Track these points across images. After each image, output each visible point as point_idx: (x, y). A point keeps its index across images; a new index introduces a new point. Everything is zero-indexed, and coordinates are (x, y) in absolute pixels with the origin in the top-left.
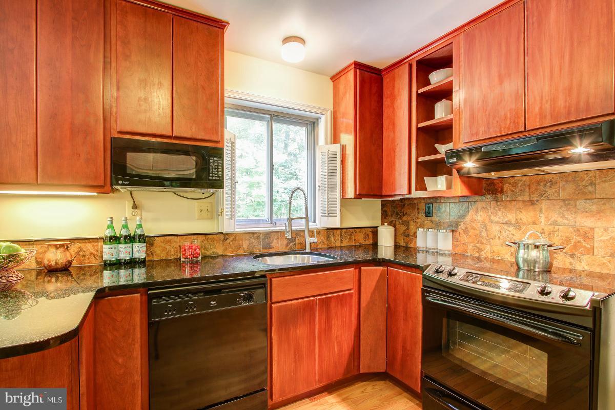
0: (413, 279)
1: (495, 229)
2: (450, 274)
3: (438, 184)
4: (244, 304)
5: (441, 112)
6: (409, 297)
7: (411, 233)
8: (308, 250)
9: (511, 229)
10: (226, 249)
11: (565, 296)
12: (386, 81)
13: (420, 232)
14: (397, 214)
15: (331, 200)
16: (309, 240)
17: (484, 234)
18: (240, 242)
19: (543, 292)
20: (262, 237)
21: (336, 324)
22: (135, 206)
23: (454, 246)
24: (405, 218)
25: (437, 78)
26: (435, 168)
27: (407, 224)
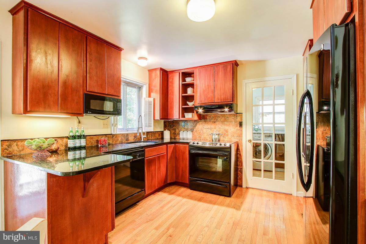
0: (185, 147)
1: (205, 130)
2: (197, 144)
3: (189, 116)
4: (138, 159)
5: (190, 91)
7: (177, 133)
8: (142, 140)
9: (209, 130)
10: (113, 141)
11: (225, 145)
13: (181, 133)
14: (171, 126)
15: (150, 120)
16: (143, 136)
17: (202, 132)
18: (118, 138)
19: (221, 145)
20: (125, 135)
22: (79, 122)
23: (193, 137)
24: (174, 128)
25: (188, 80)
26: (186, 110)
27: (175, 130)
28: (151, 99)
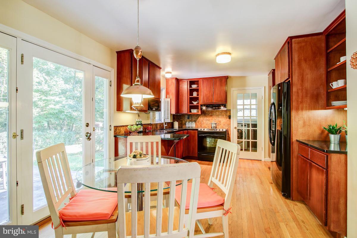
0: (195, 133)
1: (204, 121)
2: (204, 130)
3: (194, 111)
5: (195, 94)
6: (194, 136)
7: (183, 123)
8: (165, 128)
9: (208, 121)
11: (223, 130)
12: (180, 83)
13: (187, 123)
14: (178, 118)
15: (168, 114)
16: (165, 126)
17: (202, 122)
19: (219, 130)
21: (181, 144)
22: (139, 116)
23: (196, 126)
24: (181, 119)
25: (194, 86)
26: (192, 107)
27: (182, 121)
28: (169, 100)
